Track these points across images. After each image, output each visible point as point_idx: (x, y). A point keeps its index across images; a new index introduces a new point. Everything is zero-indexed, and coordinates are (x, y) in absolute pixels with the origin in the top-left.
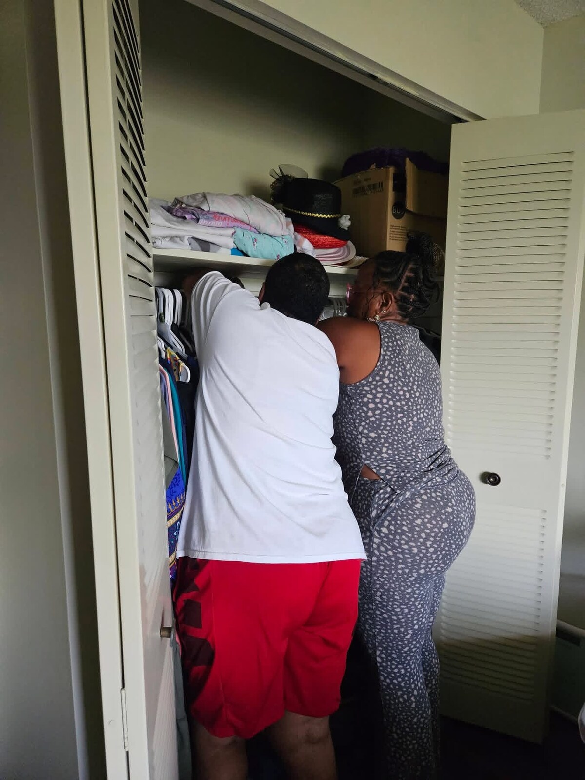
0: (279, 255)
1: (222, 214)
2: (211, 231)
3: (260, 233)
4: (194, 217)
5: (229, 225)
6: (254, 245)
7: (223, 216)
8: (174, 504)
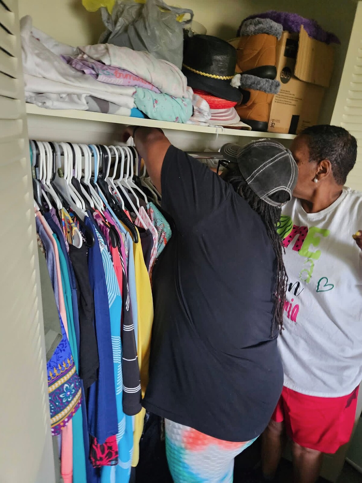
0: (178, 117)
1: (124, 70)
2: (110, 89)
3: (162, 93)
4: (94, 72)
5: (130, 84)
6: (154, 107)
7: (125, 73)
8: (60, 368)
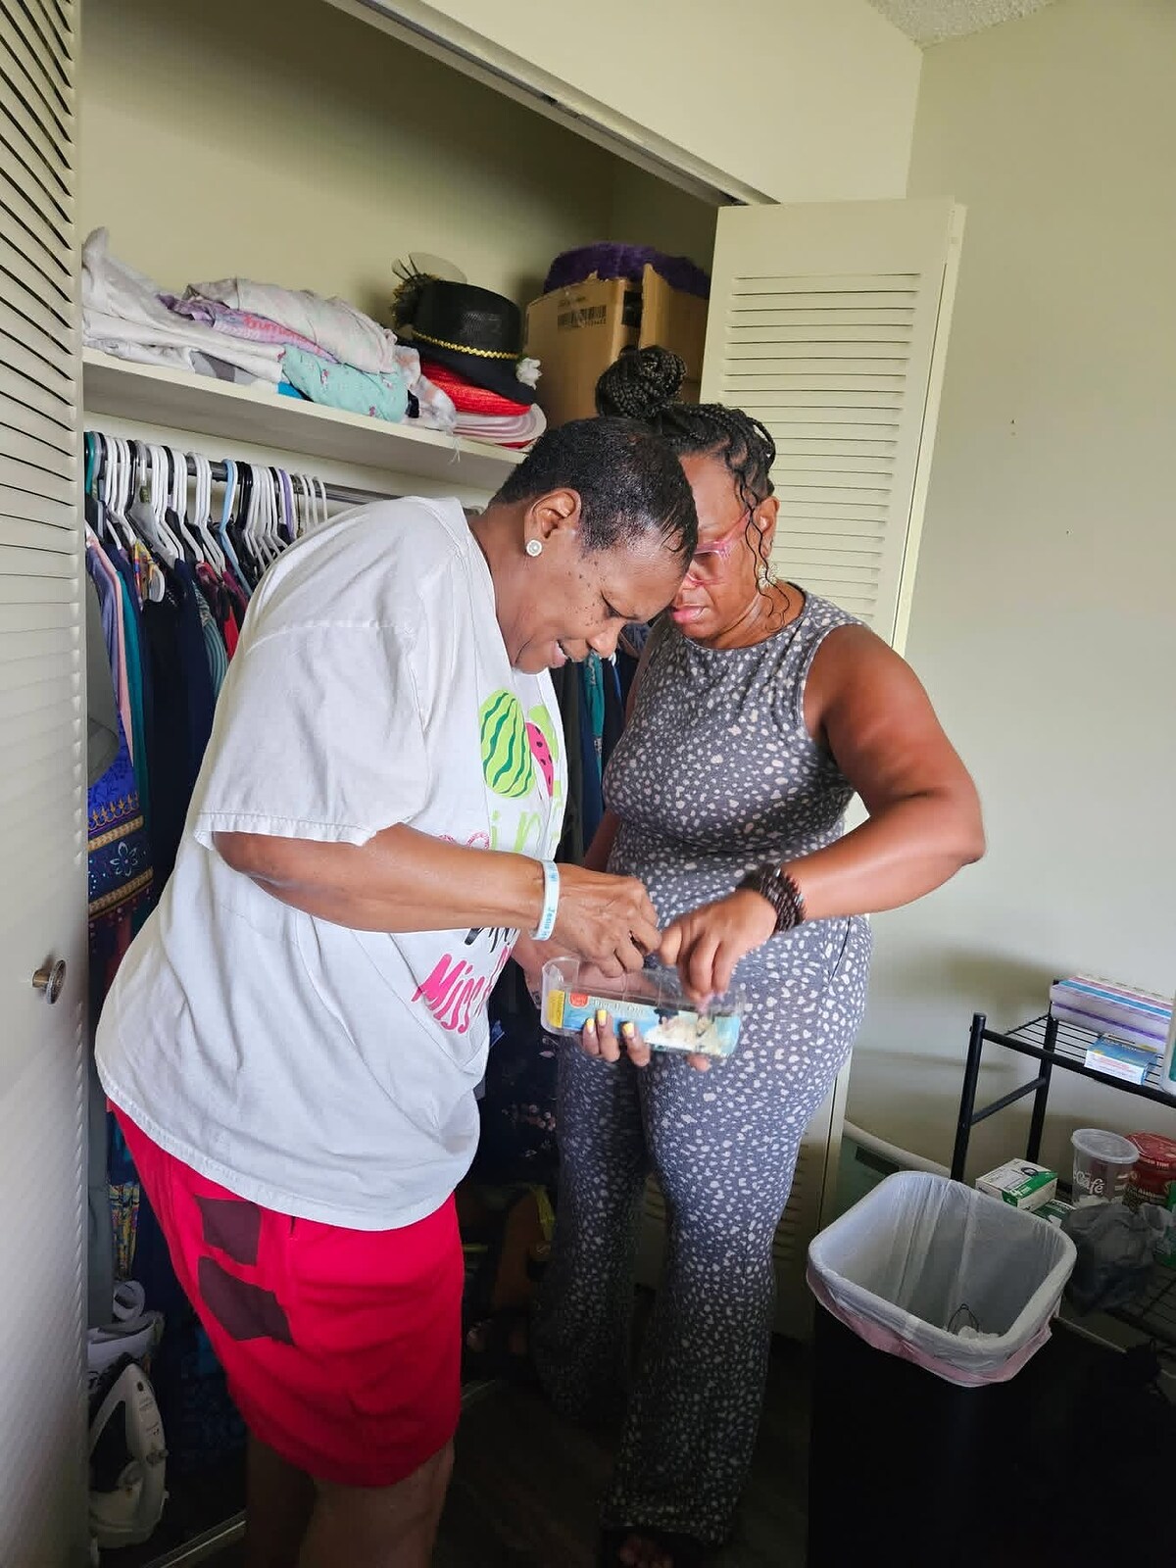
0: (373, 408)
1: (264, 318)
2: (237, 345)
3: (339, 363)
4: (208, 317)
5: (275, 340)
6: (322, 382)
7: (263, 322)
8: (113, 809)
